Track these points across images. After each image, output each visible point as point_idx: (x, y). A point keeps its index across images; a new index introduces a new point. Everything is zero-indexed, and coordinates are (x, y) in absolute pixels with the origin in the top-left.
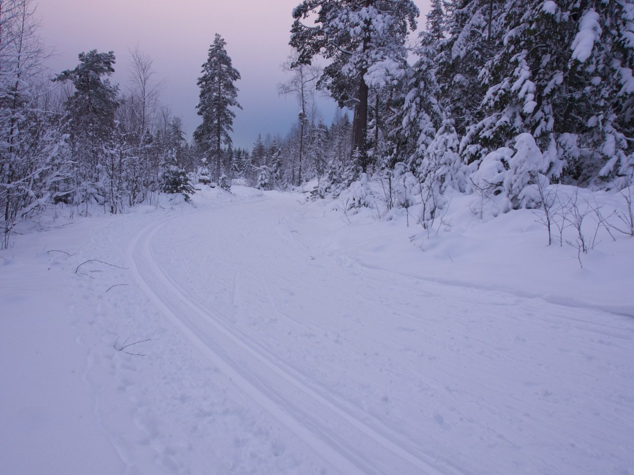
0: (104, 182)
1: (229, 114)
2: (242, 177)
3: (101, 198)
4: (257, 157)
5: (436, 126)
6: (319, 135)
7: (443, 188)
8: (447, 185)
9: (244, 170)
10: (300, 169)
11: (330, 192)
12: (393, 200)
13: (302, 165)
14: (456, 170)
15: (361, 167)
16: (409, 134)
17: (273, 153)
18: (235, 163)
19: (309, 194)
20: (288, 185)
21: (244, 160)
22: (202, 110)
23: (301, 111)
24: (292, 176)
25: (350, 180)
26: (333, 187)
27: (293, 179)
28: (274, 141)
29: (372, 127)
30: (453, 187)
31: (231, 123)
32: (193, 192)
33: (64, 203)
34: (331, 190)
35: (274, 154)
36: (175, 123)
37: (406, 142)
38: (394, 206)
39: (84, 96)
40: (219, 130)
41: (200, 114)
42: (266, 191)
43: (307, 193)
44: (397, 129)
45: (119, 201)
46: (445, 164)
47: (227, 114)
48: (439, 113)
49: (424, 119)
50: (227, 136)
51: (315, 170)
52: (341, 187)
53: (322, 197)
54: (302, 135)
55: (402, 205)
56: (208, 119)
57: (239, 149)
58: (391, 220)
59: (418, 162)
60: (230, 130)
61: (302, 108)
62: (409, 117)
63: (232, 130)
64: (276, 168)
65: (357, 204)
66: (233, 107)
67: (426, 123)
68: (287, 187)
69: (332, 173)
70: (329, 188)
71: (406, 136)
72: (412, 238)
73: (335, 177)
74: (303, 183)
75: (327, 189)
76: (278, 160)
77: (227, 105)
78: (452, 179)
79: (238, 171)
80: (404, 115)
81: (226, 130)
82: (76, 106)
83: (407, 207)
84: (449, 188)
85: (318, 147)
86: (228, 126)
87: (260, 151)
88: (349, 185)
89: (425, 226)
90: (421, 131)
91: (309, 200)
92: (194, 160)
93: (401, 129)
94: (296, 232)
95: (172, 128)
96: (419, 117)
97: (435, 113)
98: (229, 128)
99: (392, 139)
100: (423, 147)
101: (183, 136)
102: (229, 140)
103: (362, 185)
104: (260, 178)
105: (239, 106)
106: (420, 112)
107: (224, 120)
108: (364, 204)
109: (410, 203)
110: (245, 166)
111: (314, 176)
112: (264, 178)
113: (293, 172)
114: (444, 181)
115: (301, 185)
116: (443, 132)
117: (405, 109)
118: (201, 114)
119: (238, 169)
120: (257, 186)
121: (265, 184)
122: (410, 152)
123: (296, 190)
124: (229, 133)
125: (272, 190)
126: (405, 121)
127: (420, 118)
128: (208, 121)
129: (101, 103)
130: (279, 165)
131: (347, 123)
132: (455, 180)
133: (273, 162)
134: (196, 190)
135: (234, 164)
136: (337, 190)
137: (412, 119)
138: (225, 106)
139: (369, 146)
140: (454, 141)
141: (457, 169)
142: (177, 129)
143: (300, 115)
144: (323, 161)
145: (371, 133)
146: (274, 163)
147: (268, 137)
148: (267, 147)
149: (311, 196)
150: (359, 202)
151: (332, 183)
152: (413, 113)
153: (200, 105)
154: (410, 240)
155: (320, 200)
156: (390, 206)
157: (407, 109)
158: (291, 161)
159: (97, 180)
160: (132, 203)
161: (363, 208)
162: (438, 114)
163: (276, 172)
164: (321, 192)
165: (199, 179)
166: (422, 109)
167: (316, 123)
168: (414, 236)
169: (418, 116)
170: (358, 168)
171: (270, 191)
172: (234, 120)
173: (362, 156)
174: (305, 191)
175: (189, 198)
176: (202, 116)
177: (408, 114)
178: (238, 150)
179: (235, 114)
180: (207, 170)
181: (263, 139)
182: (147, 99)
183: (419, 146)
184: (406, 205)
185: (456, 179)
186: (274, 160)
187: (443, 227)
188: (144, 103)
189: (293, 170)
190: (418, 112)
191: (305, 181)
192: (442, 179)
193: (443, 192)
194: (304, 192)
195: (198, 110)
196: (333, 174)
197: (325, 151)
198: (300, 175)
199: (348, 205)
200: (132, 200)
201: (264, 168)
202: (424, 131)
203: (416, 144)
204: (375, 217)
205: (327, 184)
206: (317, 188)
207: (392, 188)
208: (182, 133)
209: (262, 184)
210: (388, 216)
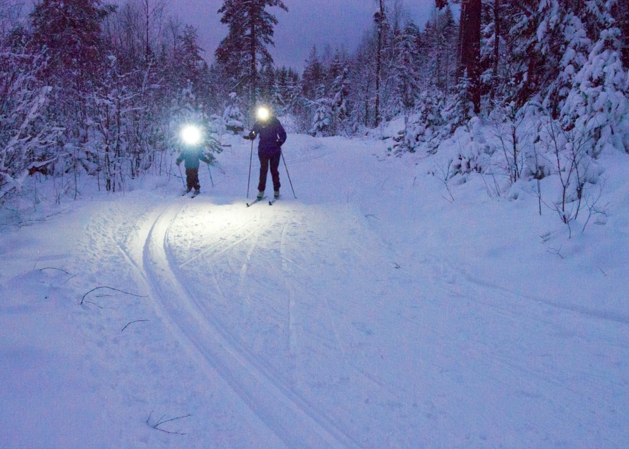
0: (95, 142)
1: (268, 20)
2: (288, 114)
3: (92, 166)
4: (310, 82)
5: (592, 33)
6: (406, 46)
7: (597, 148)
8: (605, 143)
9: (291, 102)
10: (377, 100)
11: (424, 141)
12: (519, 167)
13: (381, 95)
14: (619, 119)
15: (471, 104)
16: (547, 50)
17: (335, 76)
18: (278, 92)
19: (390, 143)
20: (360, 127)
21: (291, 87)
22: (228, 15)
23: (378, 10)
24: (364, 112)
25: (454, 124)
26: (428, 132)
27: (367, 117)
28: (337, 57)
29: (488, 36)
30: (614, 145)
31: (271, 32)
32: (219, 149)
33: (41, 174)
34: (425, 138)
35: (338, 78)
36: (188, 34)
37: (543, 62)
38: (522, 175)
39: (58, 3)
40: (253, 45)
41: (224, 21)
42: (325, 138)
43: (387, 139)
44: (529, 42)
45: (117, 172)
46: (602, 110)
47: (264, 20)
48: (598, 14)
49: (572, 25)
50: (265, 52)
51: (401, 103)
52: (440, 136)
53: (412, 150)
54: (379, 48)
55: (533, 174)
56: (236, 29)
57: (284, 68)
58: (516, 199)
59: (562, 93)
60: (270, 43)
61: (379, 5)
62: (548, 23)
63: (273, 43)
64: (340, 99)
65: (464, 168)
66: (274, 7)
67: (576, 31)
68: (357, 129)
69: (426, 110)
70: (423, 134)
71: (543, 53)
72: (546, 238)
73: (431, 117)
74: (382, 123)
75: (418, 135)
76: (343, 86)
77: (264, 6)
78: (613, 133)
79: (282, 104)
80: (540, 18)
81: (263, 43)
82: (47, 18)
83: (540, 178)
84: (608, 147)
85: (404, 67)
86: (267, 38)
87: (315, 73)
88: (453, 132)
89: (565, 218)
90: (566, 44)
91: (391, 153)
92: (216, 90)
93: (535, 42)
94: (374, 216)
95: (183, 43)
96: (564, 21)
97: (589, 14)
98: (268, 41)
99: (520, 58)
100: (570, 69)
101: (201, 54)
102: (268, 59)
103: (472, 138)
104: (316, 118)
105: (282, 6)
106: (565, 14)
107: (260, 29)
108: (476, 168)
109: (546, 171)
110: (294, 96)
111: (399, 112)
112: (322, 117)
113: (367, 106)
114: (600, 137)
115: (379, 127)
116: (603, 50)
117: (540, 10)
118: (227, 22)
119: (283, 102)
120: (312, 131)
121: (324, 126)
122: (549, 78)
123: (371, 135)
124: (269, 48)
125: (335, 136)
126: (542, 28)
127: (565, 24)
128: (236, 31)
129: (82, 12)
130: (345, 93)
131: (450, 22)
132: (617, 134)
133: (336, 89)
134: (224, 146)
135: (276, 94)
136: (434, 140)
137: (552, 26)
138: (262, 7)
139: (486, 64)
140: (615, 73)
141: (621, 117)
142: (191, 43)
143: (377, 15)
144: (413, 87)
145: (486, 47)
146: (336, 92)
147: (328, 49)
148: (326, 66)
149: (395, 146)
150: (468, 164)
151: (427, 127)
152: (554, 17)
153: (224, 8)
154: (541, 240)
155: (408, 155)
156: (515, 177)
157: (544, 10)
158: (363, 90)
159: (85, 139)
160: (135, 172)
161: (474, 173)
162: (595, 16)
163: (340, 104)
164: (409, 142)
165: (227, 126)
166: (570, 9)
167: (402, 26)
168: (549, 234)
169: (562, 20)
170: (466, 104)
171: (332, 137)
172: (275, 28)
173: (473, 86)
174: (386, 136)
175: (215, 158)
176: (228, 24)
177: (546, 18)
178: (282, 69)
179: (277, 18)
180: (237, 109)
181: (320, 53)
182: (151, 16)
183: (564, 68)
184: (539, 175)
185: (620, 131)
186: (336, 87)
187: (595, 217)
188: (148, 22)
189: (367, 102)
190: (563, 14)
191: (384, 120)
192: (597, 133)
193: (598, 154)
194: (384, 138)
195: (222, 15)
196: (429, 112)
197: (416, 70)
198: (377, 111)
199: (451, 167)
200: (134, 167)
201: (322, 103)
202: (573, 43)
203: (558, 65)
204: (492, 192)
205: (419, 129)
206: (403, 133)
207: (517, 149)
208: (198, 50)
209: (319, 127)
210: (511, 193)
